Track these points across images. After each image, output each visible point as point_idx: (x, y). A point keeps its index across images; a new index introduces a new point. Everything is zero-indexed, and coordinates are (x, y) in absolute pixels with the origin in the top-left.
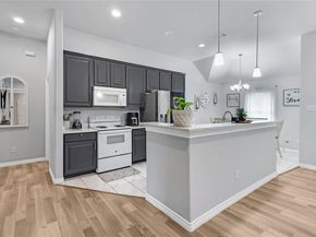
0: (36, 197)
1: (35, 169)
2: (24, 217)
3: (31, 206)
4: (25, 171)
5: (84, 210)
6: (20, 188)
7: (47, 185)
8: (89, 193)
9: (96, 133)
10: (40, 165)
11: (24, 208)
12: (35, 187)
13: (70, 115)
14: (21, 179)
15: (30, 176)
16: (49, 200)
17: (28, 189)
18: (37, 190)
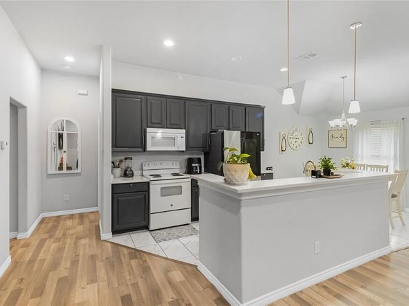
0: (81, 253)
1: (86, 221)
2: (66, 274)
3: (75, 263)
4: (76, 221)
5: (127, 273)
6: (68, 241)
7: (94, 241)
8: (136, 253)
9: (148, 183)
10: (92, 217)
11: (68, 264)
12: (83, 241)
13: (121, 161)
14: (71, 232)
15: (80, 228)
16: (93, 258)
17: (75, 244)
18: (84, 245)
